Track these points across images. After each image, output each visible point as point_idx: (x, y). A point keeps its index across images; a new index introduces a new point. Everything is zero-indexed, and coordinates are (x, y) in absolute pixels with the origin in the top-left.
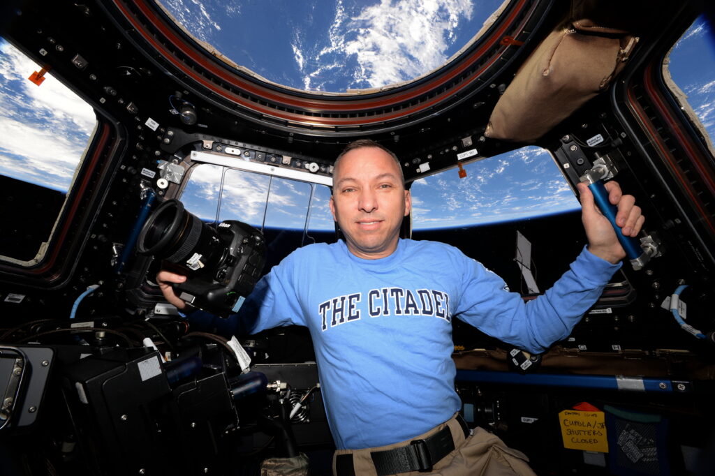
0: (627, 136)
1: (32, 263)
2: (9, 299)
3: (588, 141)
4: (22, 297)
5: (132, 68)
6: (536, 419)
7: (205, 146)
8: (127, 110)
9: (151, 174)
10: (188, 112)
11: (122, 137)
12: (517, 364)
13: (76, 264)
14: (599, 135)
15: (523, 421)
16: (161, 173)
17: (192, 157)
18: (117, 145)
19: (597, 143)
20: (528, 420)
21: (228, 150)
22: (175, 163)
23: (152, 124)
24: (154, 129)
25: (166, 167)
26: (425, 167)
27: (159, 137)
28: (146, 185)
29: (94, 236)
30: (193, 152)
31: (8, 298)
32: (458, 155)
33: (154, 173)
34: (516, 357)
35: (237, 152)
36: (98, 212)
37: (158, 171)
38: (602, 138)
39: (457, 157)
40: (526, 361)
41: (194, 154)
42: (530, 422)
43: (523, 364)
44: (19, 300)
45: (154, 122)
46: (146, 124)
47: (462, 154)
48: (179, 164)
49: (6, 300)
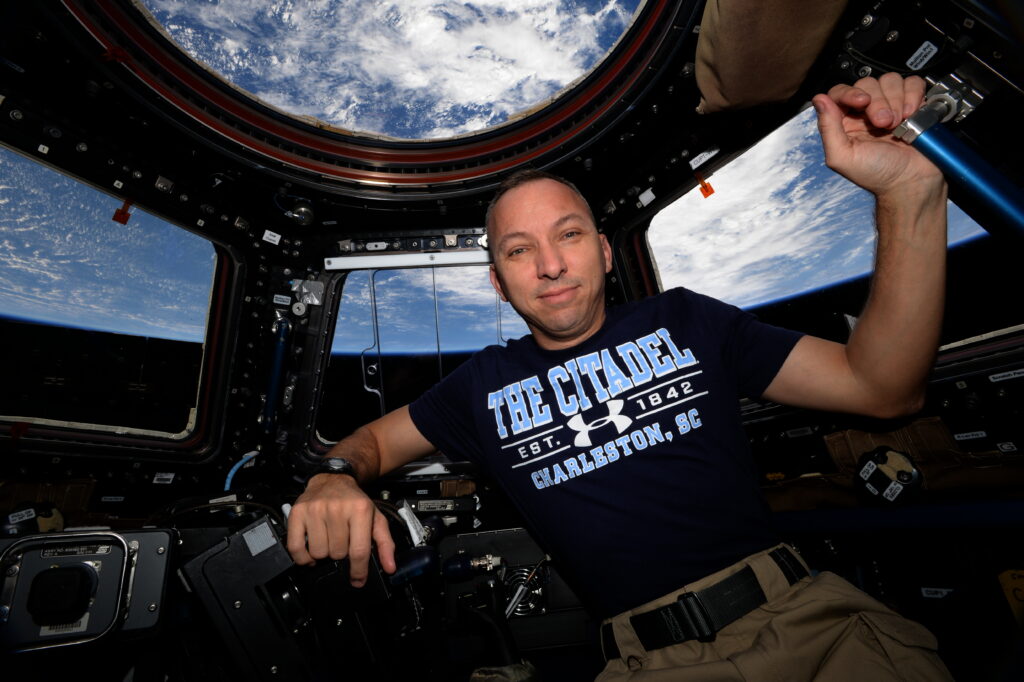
0: (976, 22)
1: (184, 434)
2: (158, 480)
3: (908, 63)
4: (171, 476)
5: (222, 174)
6: (951, 590)
7: (341, 249)
8: (236, 227)
9: (285, 300)
10: (303, 209)
11: (239, 262)
12: (877, 493)
13: (223, 428)
14: (926, 44)
15: (925, 595)
16: (298, 297)
17: (327, 267)
18: (237, 272)
19: (926, 60)
20: (936, 593)
21: (371, 246)
22: (311, 280)
23: (271, 237)
24: (277, 243)
25: (301, 287)
26: (647, 197)
27: (285, 252)
28: (282, 314)
29: (234, 391)
30: (326, 260)
31: (156, 478)
32: (692, 163)
33: (290, 298)
34: (872, 479)
35: (383, 245)
36: (233, 360)
37: (292, 295)
38: (932, 46)
39: (690, 167)
40: (892, 485)
41: (329, 263)
42: (939, 596)
43: (887, 491)
44: (168, 480)
45: (274, 234)
46: (264, 238)
47: (697, 158)
48: (316, 279)
49: (155, 481)
